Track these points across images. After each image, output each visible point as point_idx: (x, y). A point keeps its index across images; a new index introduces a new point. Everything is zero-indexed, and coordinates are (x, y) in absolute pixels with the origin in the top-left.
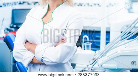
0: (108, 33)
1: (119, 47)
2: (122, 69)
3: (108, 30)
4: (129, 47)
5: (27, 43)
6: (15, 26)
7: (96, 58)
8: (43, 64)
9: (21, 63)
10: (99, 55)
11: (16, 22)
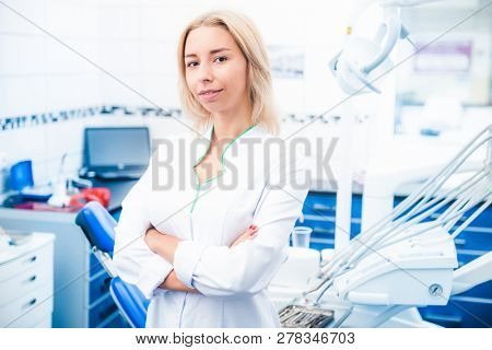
0: (357, 198)
1: (390, 247)
2: (397, 306)
3: (357, 191)
4: (423, 246)
5: (152, 231)
6: (92, 174)
7: (329, 274)
8: (196, 292)
9: (134, 287)
10: (337, 265)
11: (95, 161)
